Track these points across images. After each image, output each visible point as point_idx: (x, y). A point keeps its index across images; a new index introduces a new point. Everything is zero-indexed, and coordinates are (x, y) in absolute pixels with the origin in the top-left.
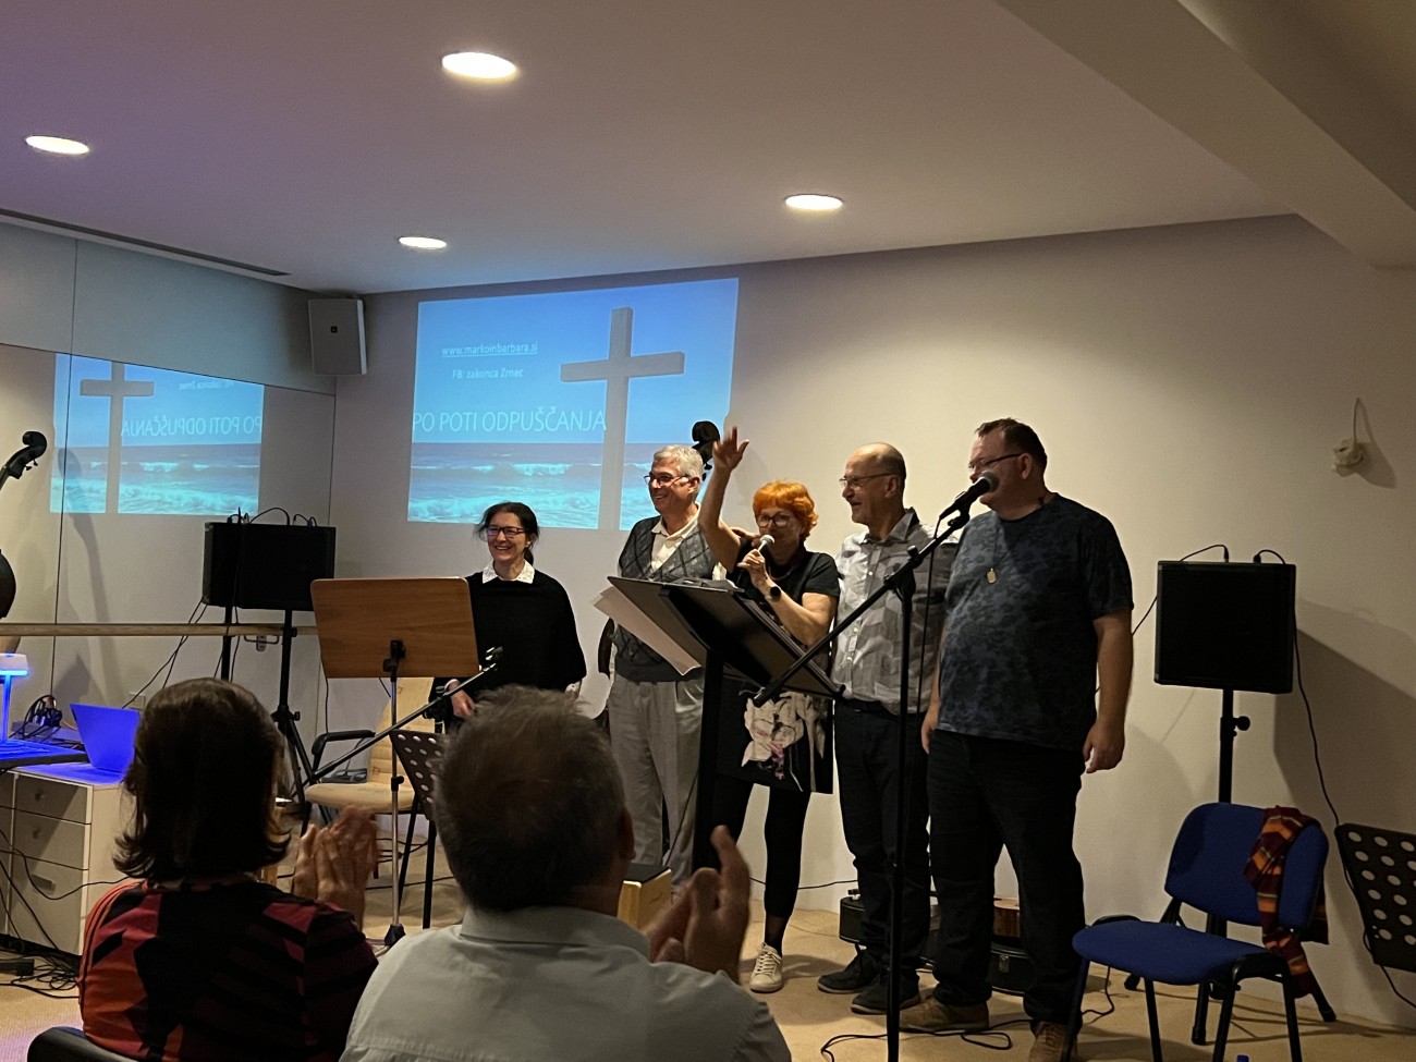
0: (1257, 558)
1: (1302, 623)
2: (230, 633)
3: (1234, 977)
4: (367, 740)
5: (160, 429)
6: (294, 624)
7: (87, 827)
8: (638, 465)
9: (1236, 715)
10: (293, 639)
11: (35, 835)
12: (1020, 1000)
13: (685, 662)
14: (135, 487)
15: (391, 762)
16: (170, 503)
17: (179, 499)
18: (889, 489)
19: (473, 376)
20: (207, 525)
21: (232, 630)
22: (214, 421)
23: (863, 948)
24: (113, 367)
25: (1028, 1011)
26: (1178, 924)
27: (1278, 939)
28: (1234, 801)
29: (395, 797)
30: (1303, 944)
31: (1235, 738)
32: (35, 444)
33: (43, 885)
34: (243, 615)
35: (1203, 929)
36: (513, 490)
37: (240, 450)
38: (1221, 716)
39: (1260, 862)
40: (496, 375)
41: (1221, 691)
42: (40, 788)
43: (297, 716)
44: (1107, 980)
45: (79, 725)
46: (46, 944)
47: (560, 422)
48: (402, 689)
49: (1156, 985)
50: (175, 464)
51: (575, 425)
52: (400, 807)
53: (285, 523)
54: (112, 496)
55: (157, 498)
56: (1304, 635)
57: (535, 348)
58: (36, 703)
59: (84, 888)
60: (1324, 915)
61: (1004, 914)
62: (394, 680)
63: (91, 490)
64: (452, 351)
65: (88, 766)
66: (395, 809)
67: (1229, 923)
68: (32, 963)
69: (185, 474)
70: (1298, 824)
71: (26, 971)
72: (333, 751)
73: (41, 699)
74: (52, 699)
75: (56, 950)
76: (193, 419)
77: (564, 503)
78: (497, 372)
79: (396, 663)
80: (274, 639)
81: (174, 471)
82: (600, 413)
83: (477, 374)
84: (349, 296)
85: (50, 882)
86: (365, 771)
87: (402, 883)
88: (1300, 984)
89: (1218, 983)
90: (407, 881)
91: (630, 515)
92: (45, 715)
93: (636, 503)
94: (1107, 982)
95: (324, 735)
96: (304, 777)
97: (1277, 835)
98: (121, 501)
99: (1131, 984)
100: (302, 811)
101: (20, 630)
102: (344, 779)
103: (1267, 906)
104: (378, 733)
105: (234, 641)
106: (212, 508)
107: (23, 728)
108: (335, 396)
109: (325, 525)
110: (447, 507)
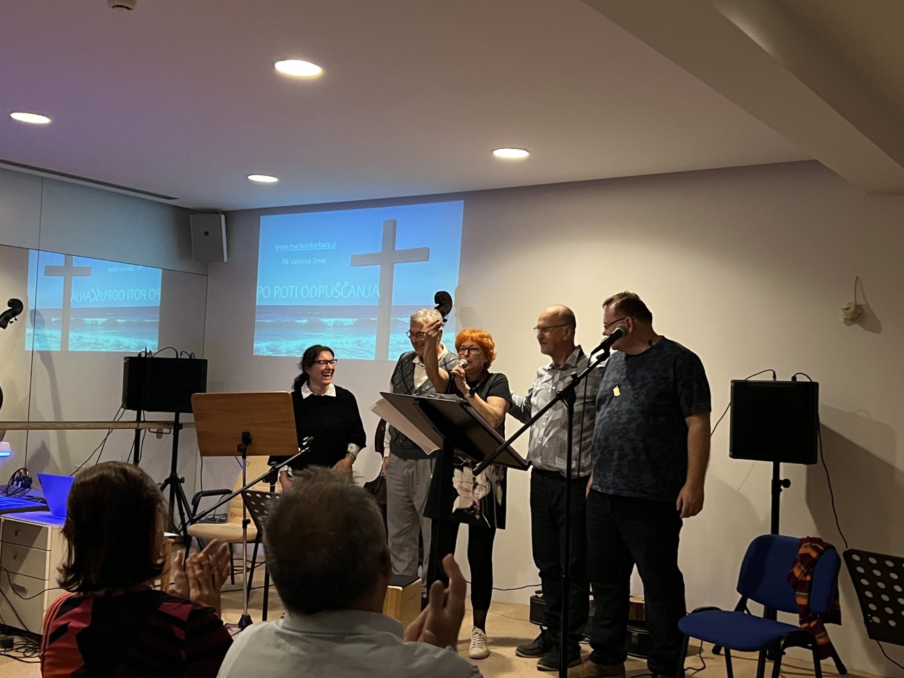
0: (794, 378)
1: (823, 419)
2: (140, 427)
3: (781, 646)
4: (227, 496)
5: (96, 298)
6: (180, 422)
7: (48, 552)
8: (400, 319)
9: (782, 478)
10: (180, 431)
11: (15, 557)
12: (646, 661)
13: (429, 446)
14: (80, 334)
15: (242, 510)
16: (101, 344)
17: (107, 342)
18: (566, 334)
19: (295, 263)
20: (125, 358)
21: (141, 425)
22: (130, 292)
23: (545, 628)
24: (66, 258)
25: (650, 668)
26: (746, 612)
27: (809, 622)
28: (781, 533)
29: (245, 532)
30: (825, 625)
31: (781, 493)
32: (16, 307)
33: (19, 590)
34: (148, 416)
35: (762, 616)
36: (321, 335)
37: (146, 310)
38: (772, 478)
39: (797, 573)
40: (310, 262)
41: (772, 463)
42: (18, 528)
43: (182, 480)
44: (701, 647)
45: (43, 487)
46: (21, 628)
47: (350, 292)
48: (249, 463)
49: (733, 652)
50: (105, 320)
51: (360, 294)
52: (248, 539)
53: (175, 357)
54: (65, 340)
55: (93, 341)
56: (825, 427)
57: (334, 245)
58: (16, 473)
59: (46, 592)
60: (838, 607)
61: (635, 606)
62: (244, 458)
63: (51, 336)
64: (282, 247)
65: (49, 513)
66: (245, 540)
67: (779, 612)
68: (12, 640)
69: (111, 326)
70: (822, 548)
71: (9, 645)
72: (205, 504)
73: (19, 471)
74: (25, 470)
75: (28, 632)
76: (117, 291)
77: (353, 343)
78: (310, 260)
79: (245, 447)
80: (168, 431)
81: (104, 325)
82: (376, 286)
83: (297, 262)
84: (216, 212)
85: (24, 588)
86: (226, 515)
87: (249, 588)
88: (824, 650)
89: (771, 650)
90: (253, 586)
91: (395, 351)
92: (21, 480)
93: (399, 343)
94: (701, 650)
95: (200, 493)
96: (187, 520)
97: (808, 555)
98: (70, 343)
99: (716, 651)
100: (185, 541)
101: (5, 426)
102: (213, 520)
103: (802, 601)
104: (235, 491)
105: (142, 432)
106: (128, 347)
107: (7, 489)
108: (207, 275)
109: (201, 358)
110: (278, 346)
